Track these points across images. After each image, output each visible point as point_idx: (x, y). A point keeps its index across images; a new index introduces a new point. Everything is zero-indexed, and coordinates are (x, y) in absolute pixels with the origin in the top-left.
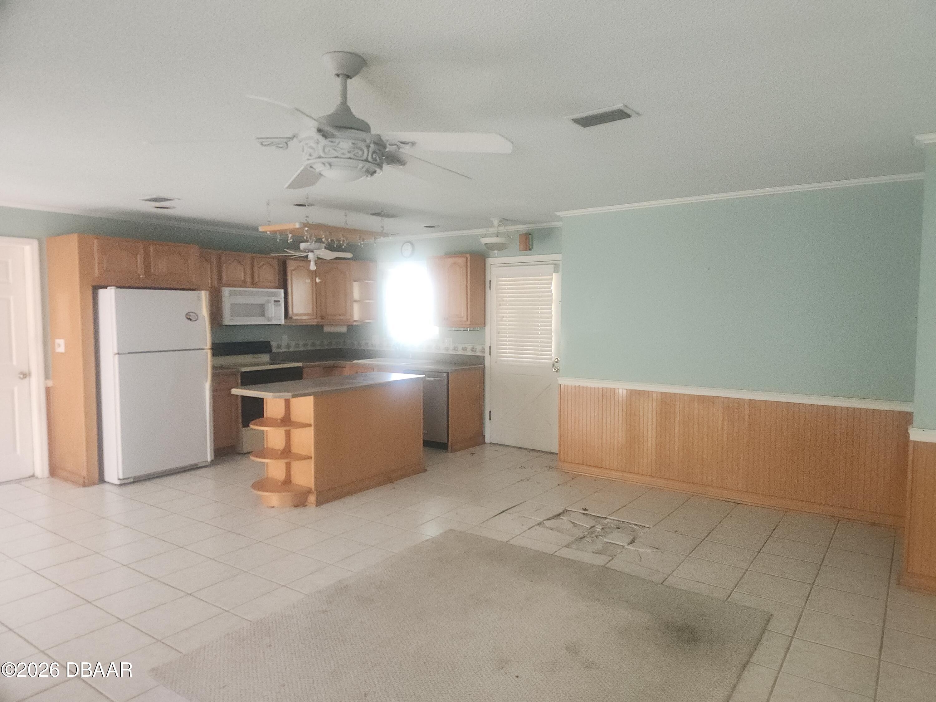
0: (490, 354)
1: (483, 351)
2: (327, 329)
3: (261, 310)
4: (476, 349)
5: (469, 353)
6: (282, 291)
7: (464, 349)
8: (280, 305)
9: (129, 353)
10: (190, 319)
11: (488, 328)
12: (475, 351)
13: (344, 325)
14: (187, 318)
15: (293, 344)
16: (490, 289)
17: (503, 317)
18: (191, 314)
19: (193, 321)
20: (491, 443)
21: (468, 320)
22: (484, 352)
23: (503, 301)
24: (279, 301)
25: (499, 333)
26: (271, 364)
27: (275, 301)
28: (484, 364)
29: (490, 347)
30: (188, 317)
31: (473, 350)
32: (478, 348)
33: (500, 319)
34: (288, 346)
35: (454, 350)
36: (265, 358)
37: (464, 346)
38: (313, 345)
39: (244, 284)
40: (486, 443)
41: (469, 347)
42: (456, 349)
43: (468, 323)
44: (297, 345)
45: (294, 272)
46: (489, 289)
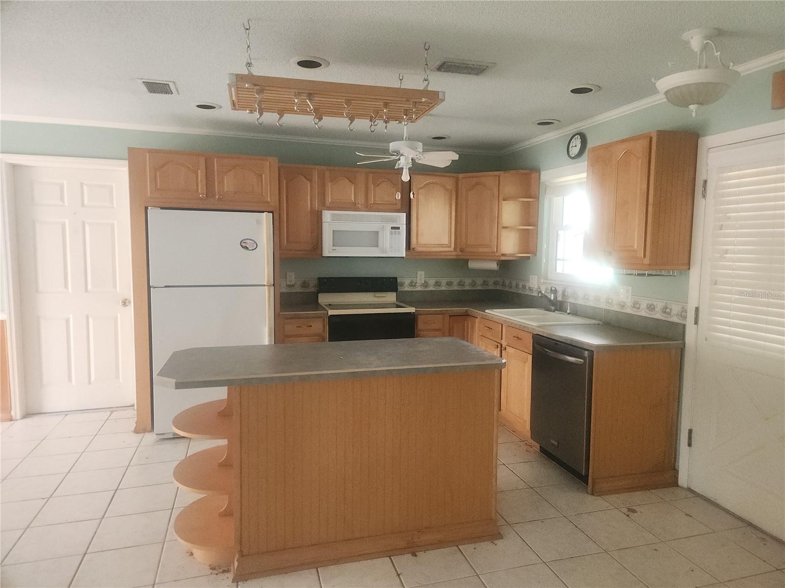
0: (696, 323)
1: (683, 314)
2: (472, 265)
3: (374, 238)
4: (671, 310)
5: (658, 316)
6: (403, 216)
7: (651, 308)
8: (399, 233)
9: (166, 287)
10: (246, 248)
11: (694, 272)
12: (669, 314)
13: (495, 260)
14: (242, 246)
15: (432, 282)
16: (704, 196)
17: (726, 252)
18: (248, 241)
19: (250, 250)
20: (689, 489)
21: (646, 256)
22: (685, 318)
23: (729, 218)
24: (398, 228)
25: (715, 284)
26: (398, 306)
27: (392, 228)
28: (684, 339)
29: (697, 309)
30: (244, 245)
31: (664, 310)
32: (676, 309)
33: (718, 255)
34: (426, 284)
35: (634, 307)
36: (391, 297)
37: (650, 302)
38: (460, 284)
39: (354, 207)
40: (678, 486)
41: (659, 305)
42: (638, 306)
43: (647, 261)
44: (437, 284)
45: (420, 191)
46: (701, 196)
